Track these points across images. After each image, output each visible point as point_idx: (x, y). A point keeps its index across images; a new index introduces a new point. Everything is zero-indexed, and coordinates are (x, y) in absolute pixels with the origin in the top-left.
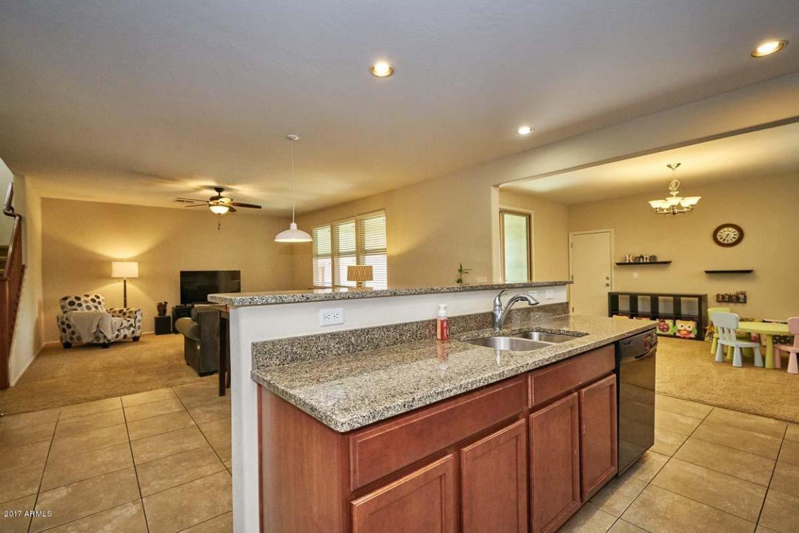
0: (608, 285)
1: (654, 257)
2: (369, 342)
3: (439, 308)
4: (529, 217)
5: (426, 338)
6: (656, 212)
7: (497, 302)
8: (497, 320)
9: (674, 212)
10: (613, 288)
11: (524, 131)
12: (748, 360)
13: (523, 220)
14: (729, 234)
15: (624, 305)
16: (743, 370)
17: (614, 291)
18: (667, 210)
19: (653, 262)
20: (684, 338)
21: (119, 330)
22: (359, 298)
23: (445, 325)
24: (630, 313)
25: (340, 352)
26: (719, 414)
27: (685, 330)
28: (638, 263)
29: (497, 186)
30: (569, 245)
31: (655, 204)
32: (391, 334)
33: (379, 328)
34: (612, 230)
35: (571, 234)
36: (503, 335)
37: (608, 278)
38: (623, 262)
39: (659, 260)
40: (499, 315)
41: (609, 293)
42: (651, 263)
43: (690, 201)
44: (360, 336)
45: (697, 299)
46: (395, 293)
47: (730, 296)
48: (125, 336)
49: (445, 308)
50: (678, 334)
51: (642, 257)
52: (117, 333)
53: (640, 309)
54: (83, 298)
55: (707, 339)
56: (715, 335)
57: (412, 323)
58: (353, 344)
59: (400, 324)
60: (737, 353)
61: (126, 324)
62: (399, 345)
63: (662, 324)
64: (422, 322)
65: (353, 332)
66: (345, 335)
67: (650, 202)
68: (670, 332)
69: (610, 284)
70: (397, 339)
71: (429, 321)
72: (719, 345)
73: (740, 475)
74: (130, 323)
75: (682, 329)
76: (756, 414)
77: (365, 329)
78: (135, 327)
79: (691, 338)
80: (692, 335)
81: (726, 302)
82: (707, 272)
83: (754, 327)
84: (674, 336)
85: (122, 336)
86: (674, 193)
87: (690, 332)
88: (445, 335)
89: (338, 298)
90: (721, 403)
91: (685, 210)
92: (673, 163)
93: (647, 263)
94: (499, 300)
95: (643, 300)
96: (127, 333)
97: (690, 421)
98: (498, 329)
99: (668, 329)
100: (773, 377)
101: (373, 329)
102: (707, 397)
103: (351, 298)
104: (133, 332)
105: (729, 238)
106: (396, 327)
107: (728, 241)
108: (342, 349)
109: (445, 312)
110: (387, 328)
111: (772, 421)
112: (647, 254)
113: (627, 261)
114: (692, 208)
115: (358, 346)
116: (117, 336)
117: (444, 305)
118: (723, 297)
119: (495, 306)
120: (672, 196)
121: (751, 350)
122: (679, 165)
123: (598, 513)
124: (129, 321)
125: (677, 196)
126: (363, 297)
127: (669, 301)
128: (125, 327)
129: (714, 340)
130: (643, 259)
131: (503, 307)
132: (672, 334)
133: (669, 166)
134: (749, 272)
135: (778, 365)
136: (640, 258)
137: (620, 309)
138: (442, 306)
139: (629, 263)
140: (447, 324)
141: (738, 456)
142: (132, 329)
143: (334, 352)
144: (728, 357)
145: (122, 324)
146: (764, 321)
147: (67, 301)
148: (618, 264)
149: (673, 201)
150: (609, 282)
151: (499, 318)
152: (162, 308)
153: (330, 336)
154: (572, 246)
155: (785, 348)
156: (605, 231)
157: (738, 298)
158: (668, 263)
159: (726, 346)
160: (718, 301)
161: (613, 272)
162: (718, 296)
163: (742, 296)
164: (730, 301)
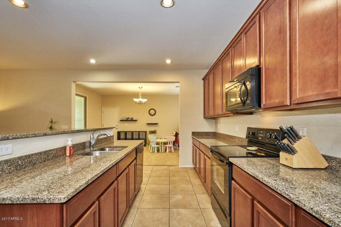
0: (117, 129)
1: (132, 118)
2: (30, 162)
3: (68, 141)
4: (86, 98)
5: (60, 156)
6: (135, 102)
7: (92, 137)
8: (92, 145)
9: (140, 103)
10: (119, 129)
11: (93, 61)
12: (158, 151)
13: (83, 99)
14: (152, 112)
15: (122, 136)
16: (158, 154)
17: (119, 131)
18: (138, 102)
19: (132, 120)
22: (25, 138)
23: (72, 148)
24: (125, 138)
25: (11, 171)
26: (155, 168)
28: (127, 120)
29: (75, 82)
30: (102, 112)
31: (135, 100)
32: (43, 156)
33: (36, 154)
34: (119, 107)
35: (102, 107)
36: (95, 151)
37: (117, 126)
38: (122, 120)
39: (134, 119)
40: (93, 142)
41: (118, 132)
42: (131, 120)
43: (145, 100)
44: (24, 160)
45: (144, 133)
46: (46, 134)
47: (153, 131)
49: (71, 141)
51: (129, 118)
53: (128, 137)
55: (147, 146)
56: (150, 144)
57: (54, 149)
58: (20, 165)
59: (48, 151)
60: (156, 148)
62: (47, 162)
64: (59, 148)
65: (20, 158)
66: (14, 160)
67: (134, 99)
70: (46, 159)
71: (62, 148)
72: (151, 147)
73: (163, 183)
76: (163, 166)
77: (27, 155)
82: (147, 124)
83: (159, 140)
86: (140, 97)
88: (72, 153)
89: (11, 138)
90: (155, 164)
91: (143, 103)
92: (140, 87)
93: (130, 120)
94: (93, 135)
95: (129, 134)
97: (148, 172)
98: (92, 148)
100: (164, 154)
101: (32, 155)
102: (151, 164)
103: (20, 138)
105: (153, 113)
106: (45, 152)
108: (12, 169)
109: (71, 142)
110: (40, 153)
111: (166, 167)
114: (145, 103)
115: (22, 166)
117: (71, 139)
119: (91, 138)
120: (140, 98)
121: (158, 147)
122: (142, 88)
123: (132, 210)
125: (141, 98)
126: (27, 137)
127: (137, 134)
129: (150, 146)
131: (95, 138)
133: (139, 87)
134: (157, 124)
135: (164, 151)
137: (121, 138)
138: (70, 140)
139: (125, 120)
140: (73, 148)
141: (162, 178)
143: (7, 172)
144: (154, 150)
146: (160, 139)
148: (121, 120)
149: (140, 100)
151: (93, 143)
153: (4, 162)
155: (166, 146)
156: (116, 107)
157: (154, 132)
158: (136, 120)
159: (153, 147)
160: (150, 133)
161: (119, 124)
162: (150, 131)
163: (155, 131)
164: (153, 133)
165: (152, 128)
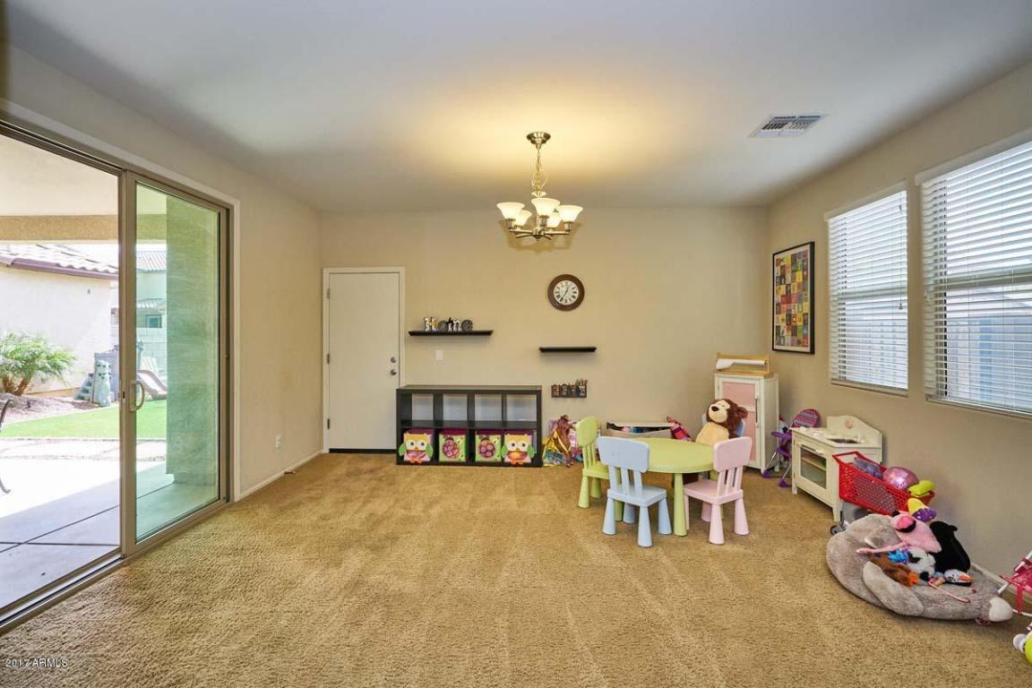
0: (393, 373)
1: (468, 323)
6: (508, 228)
10: (403, 380)
13: (211, 220)
14: (566, 291)
15: (422, 412)
17: (404, 384)
19: (467, 331)
20: (517, 465)
24: (432, 426)
27: (518, 451)
28: (445, 331)
30: (323, 293)
31: (508, 211)
34: (402, 270)
35: (325, 270)
37: (393, 360)
38: (420, 330)
39: (476, 328)
41: (398, 390)
42: (464, 333)
45: (535, 397)
47: (569, 387)
50: (507, 460)
51: (451, 321)
53: (448, 417)
55: (545, 462)
60: (644, 519)
63: (485, 443)
67: (501, 207)
68: (496, 458)
69: (396, 371)
75: (514, 449)
79: (526, 465)
80: (528, 460)
81: (563, 396)
82: (543, 350)
84: (502, 464)
86: (538, 195)
87: (525, 454)
93: (457, 333)
95: (453, 401)
99: (492, 451)
105: (568, 297)
107: (566, 301)
112: (459, 318)
113: (428, 329)
114: (569, 229)
118: (561, 388)
122: (547, 137)
130: (452, 325)
132: (499, 459)
133: (530, 137)
134: (592, 350)
136: (447, 323)
137: (414, 420)
139: (431, 333)
148: (412, 334)
150: (395, 367)
154: (329, 297)
155: (699, 493)
156: (391, 269)
157: (578, 391)
158: (488, 333)
159: (623, 503)
160: (553, 396)
161: (403, 349)
162: (554, 388)
163: (581, 387)
164: (569, 395)
165: (566, 372)
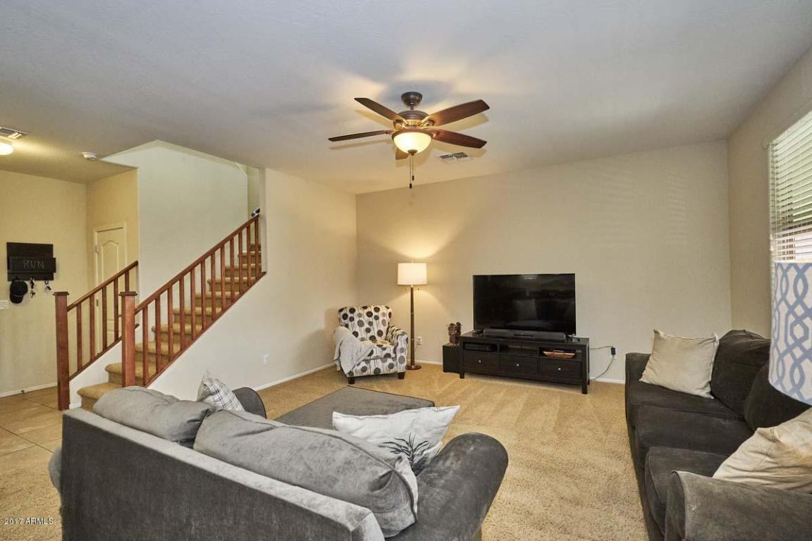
21: (367, 361)
48: (377, 370)
52: (363, 364)
54: (383, 309)
61: (378, 352)
74: (385, 352)
78: (394, 359)
85: (373, 369)
96: (380, 367)
104: (391, 366)
116: (364, 369)
124: (384, 349)
128: (377, 358)
142: (390, 361)
145: (372, 353)
147: (366, 311)
152: (455, 329)
